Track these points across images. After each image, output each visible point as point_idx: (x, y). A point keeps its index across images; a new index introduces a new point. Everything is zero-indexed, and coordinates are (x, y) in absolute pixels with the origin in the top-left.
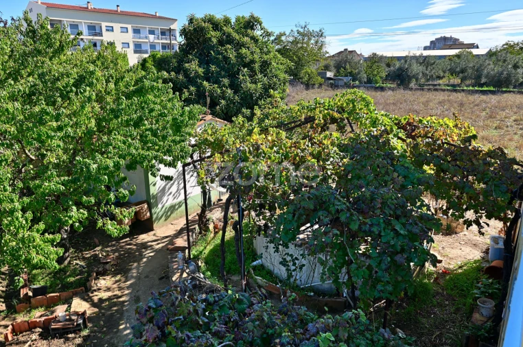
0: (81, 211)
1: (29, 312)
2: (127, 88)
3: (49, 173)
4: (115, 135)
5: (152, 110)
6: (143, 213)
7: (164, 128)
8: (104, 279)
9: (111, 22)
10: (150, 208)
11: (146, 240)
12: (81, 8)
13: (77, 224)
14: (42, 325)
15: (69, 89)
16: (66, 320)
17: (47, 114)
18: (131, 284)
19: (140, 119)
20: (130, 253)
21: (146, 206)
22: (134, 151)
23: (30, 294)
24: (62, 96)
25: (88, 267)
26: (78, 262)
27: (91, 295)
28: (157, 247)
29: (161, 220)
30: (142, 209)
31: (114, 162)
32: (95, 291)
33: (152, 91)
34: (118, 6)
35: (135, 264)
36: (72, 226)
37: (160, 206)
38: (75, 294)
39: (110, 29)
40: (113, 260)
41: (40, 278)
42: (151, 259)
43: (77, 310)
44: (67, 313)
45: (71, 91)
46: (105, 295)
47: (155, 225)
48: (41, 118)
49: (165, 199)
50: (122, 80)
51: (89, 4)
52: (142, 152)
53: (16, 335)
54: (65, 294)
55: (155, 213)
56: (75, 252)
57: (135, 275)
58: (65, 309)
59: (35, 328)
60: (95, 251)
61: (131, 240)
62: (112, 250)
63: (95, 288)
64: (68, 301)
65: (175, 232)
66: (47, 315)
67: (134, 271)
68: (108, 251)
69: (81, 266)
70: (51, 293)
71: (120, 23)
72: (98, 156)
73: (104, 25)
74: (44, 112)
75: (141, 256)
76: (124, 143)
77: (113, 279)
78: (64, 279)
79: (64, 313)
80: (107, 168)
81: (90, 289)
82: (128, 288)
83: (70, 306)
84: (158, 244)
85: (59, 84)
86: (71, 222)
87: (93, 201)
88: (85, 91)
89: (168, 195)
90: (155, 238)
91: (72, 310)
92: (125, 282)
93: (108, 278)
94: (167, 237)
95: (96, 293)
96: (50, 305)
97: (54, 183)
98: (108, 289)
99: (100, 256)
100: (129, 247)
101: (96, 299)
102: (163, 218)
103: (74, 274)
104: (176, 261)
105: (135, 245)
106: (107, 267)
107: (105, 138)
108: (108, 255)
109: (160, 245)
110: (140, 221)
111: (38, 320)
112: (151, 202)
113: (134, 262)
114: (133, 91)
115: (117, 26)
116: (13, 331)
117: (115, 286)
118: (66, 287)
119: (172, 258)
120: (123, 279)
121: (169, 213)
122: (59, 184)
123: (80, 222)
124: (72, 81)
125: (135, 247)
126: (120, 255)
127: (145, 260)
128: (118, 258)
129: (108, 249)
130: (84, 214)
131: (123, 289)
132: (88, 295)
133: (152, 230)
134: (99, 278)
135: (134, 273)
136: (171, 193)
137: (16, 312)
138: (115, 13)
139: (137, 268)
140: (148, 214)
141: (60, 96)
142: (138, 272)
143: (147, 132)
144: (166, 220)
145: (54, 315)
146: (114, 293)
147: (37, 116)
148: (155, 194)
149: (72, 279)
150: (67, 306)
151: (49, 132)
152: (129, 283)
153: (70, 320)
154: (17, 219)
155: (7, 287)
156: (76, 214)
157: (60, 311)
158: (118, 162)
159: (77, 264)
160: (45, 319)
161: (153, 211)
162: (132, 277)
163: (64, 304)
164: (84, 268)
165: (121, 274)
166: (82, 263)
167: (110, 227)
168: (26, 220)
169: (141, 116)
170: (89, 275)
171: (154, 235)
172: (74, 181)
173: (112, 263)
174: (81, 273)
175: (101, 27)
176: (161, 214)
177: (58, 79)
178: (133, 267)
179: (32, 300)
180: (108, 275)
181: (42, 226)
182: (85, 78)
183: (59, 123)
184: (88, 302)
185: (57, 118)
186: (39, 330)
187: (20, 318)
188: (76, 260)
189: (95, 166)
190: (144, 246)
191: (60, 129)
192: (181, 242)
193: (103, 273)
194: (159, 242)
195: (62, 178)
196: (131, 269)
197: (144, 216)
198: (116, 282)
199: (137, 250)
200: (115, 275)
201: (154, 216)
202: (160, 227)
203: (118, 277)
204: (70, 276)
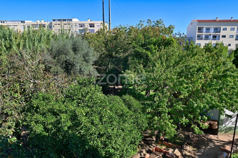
0: (187, 119)
1: (161, 145)
2: (219, 74)
3: (179, 102)
4: (207, 94)
5: (228, 85)
6: (214, 125)
7: (232, 94)
8: (189, 147)
9: (227, 26)
10: (218, 125)
11: (212, 138)
12: (213, 20)
13: (184, 123)
14: (164, 152)
15: (194, 72)
16: (171, 155)
17: (184, 82)
18: (199, 155)
19: (221, 89)
20: (203, 141)
21: (217, 123)
22: (214, 103)
23: (163, 139)
24: (191, 75)
25: (185, 139)
26: (182, 135)
27: (183, 151)
28: (217, 144)
29: (222, 132)
30: (214, 124)
31: (204, 106)
32: (184, 150)
33: (230, 77)
34: (232, 18)
35: (204, 147)
36: (182, 123)
37: (224, 125)
38: (177, 147)
39: (225, 29)
40: (195, 140)
41: (168, 135)
42: (211, 148)
43: (176, 154)
44: (173, 153)
45: (195, 73)
46: (188, 154)
47: (219, 133)
48: (182, 83)
49: (227, 123)
50: (219, 66)
51: (217, 19)
52: (218, 103)
53: (156, 151)
54: (174, 145)
55: (220, 128)
56: (182, 130)
57: (202, 151)
58: (172, 151)
59: (162, 152)
60: (189, 133)
61: (206, 135)
62: (196, 136)
63: (185, 149)
64: (174, 149)
65: (228, 141)
66: (166, 150)
67: (203, 150)
68: (194, 136)
69: (182, 137)
70: (170, 142)
71: (231, 26)
72: (198, 101)
73: (222, 27)
74: (183, 81)
75: (208, 145)
76: (210, 98)
77: (193, 149)
78: (175, 139)
79: (172, 153)
80: (200, 107)
81: (183, 148)
82: (198, 156)
83: (174, 151)
84: (218, 143)
85: (191, 70)
86: (182, 122)
87: (192, 117)
88: (200, 74)
89: (230, 122)
90: (217, 139)
91: (175, 153)
92: (197, 152)
93: (191, 147)
94: (223, 141)
95: (184, 151)
96: (168, 147)
97: (180, 106)
98: (190, 152)
99: (191, 136)
100: (204, 138)
101: (184, 153)
102: (224, 132)
103: (179, 139)
104: (222, 156)
105: (206, 138)
106: (192, 142)
107: (203, 94)
108: (194, 137)
109: (219, 144)
110: (212, 128)
111: (163, 150)
112: (220, 122)
113: (204, 146)
114: (221, 76)
115: (229, 28)
116: (155, 150)
117: (193, 152)
118: (175, 143)
119: (221, 153)
120: (197, 151)
121: (228, 130)
122: (182, 107)
123: (185, 123)
124: (196, 69)
125: (206, 139)
126: (199, 140)
127: (209, 147)
128: (197, 140)
129: (195, 135)
130: (187, 121)
131: (195, 155)
132: (182, 150)
133: (217, 135)
134: (187, 145)
135: (202, 150)
136: (231, 121)
137: (158, 143)
138: (230, 21)
139: (204, 149)
140: (217, 127)
141: (190, 75)
142: (204, 151)
143: (223, 95)
144: (225, 133)
145: (168, 152)
146: (192, 155)
147: (181, 82)
148: (223, 119)
149: (178, 141)
150: (173, 150)
151: (183, 89)
152: (199, 154)
153: (173, 156)
154: (166, 116)
155: (157, 133)
156: (184, 120)
157: (171, 151)
158: (206, 106)
159: (181, 136)
160: (165, 151)
161: (219, 126)
162: (201, 152)
163: (172, 149)
164: (183, 139)
165: (196, 148)
166: (183, 136)
167: (196, 129)
168: (168, 118)
169: (222, 87)
170: (184, 143)
171: (217, 137)
172: (187, 108)
173: (194, 142)
174: (182, 140)
175: (220, 28)
176: (223, 129)
177: (191, 68)
178: (203, 148)
179: (163, 142)
180: (191, 146)
181: (172, 121)
182: (201, 68)
183: (187, 86)
184: (181, 153)
185: (187, 84)
186: (162, 153)
187: (159, 146)
188: (181, 133)
189: (196, 105)
190: (211, 140)
191: (187, 88)
192: (228, 148)
193: (190, 144)
194: (218, 142)
195: (183, 106)
196: (201, 148)
197: (214, 127)
198: (194, 150)
199: (207, 141)
200: (194, 147)
201: (219, 129)
202: (221, 135)
203: (195, 149)
204: (177, 139)
